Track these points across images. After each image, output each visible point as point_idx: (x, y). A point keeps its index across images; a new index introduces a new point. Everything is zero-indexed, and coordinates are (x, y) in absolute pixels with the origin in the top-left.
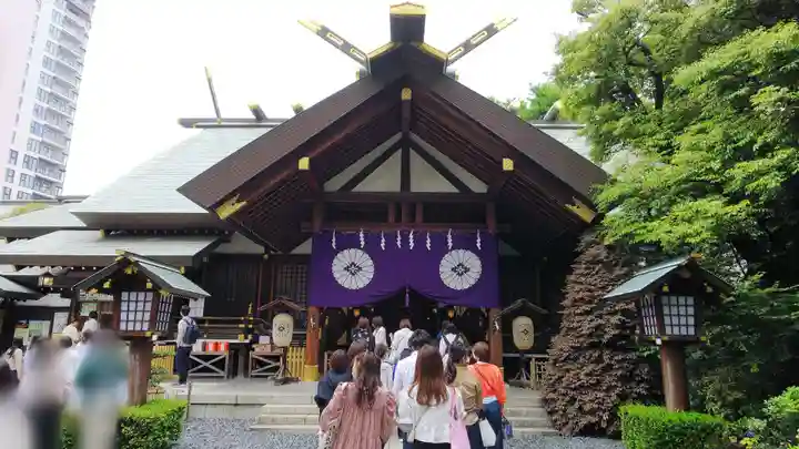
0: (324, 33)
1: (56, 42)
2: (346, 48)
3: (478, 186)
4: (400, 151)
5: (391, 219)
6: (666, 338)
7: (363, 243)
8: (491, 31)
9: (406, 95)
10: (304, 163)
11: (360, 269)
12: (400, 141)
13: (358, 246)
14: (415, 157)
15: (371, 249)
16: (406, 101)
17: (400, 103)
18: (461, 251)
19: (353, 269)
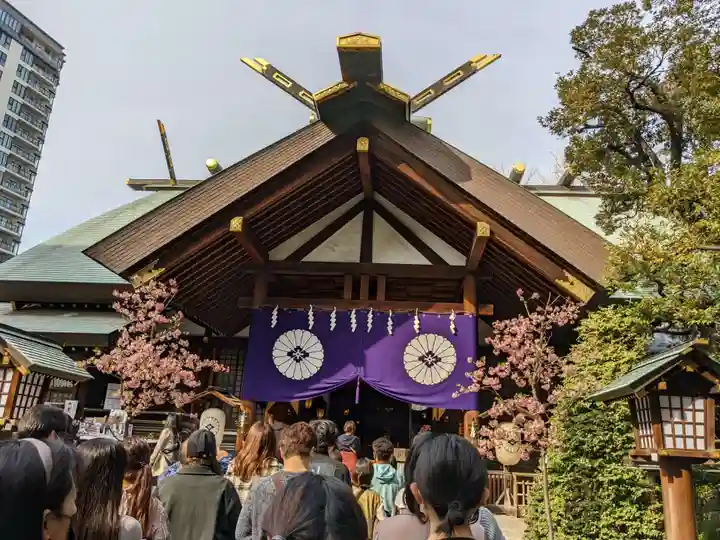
0: (270, 73)
1: (20, 100)
2: (295, 90)
3: (453, 258)
4: (361, 214)
5: (348, 294)
6: (664, 453)
7: (311, 323)
8: (468, 70)
9: (363, 145)
10: (236, 224)
11: (306, 355)
12: (361, 203)
13: (305, 327)
14: (379, 222)
15: (321, 331)
16: (363, 153)
17: (356, 154)
18: (431, 336)
19: (298, 354)
